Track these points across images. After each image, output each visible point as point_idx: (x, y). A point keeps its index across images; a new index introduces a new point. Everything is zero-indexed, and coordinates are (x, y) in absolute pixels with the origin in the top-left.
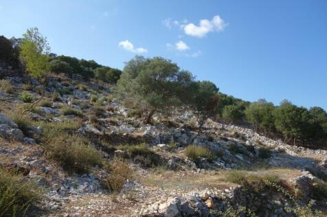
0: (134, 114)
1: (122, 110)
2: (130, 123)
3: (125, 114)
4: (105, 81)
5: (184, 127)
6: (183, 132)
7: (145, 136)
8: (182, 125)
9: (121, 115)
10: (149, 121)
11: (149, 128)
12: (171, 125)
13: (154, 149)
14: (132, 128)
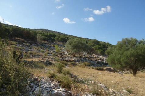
0: (70, 54)
1: (66, 53)
2: (69, 57)
3: (67, 54)
4: (59, 41)
5: (85, 57)
6: (84, 59)
7: (74, 60)
8: (84, 57)
9: (66, 54)
10: (74, 56)
11: (74, 58)
12: (81, 57)
13: (76, 63)
14: (70, 58)
